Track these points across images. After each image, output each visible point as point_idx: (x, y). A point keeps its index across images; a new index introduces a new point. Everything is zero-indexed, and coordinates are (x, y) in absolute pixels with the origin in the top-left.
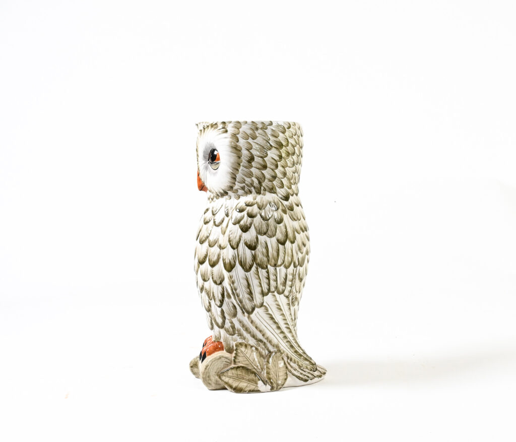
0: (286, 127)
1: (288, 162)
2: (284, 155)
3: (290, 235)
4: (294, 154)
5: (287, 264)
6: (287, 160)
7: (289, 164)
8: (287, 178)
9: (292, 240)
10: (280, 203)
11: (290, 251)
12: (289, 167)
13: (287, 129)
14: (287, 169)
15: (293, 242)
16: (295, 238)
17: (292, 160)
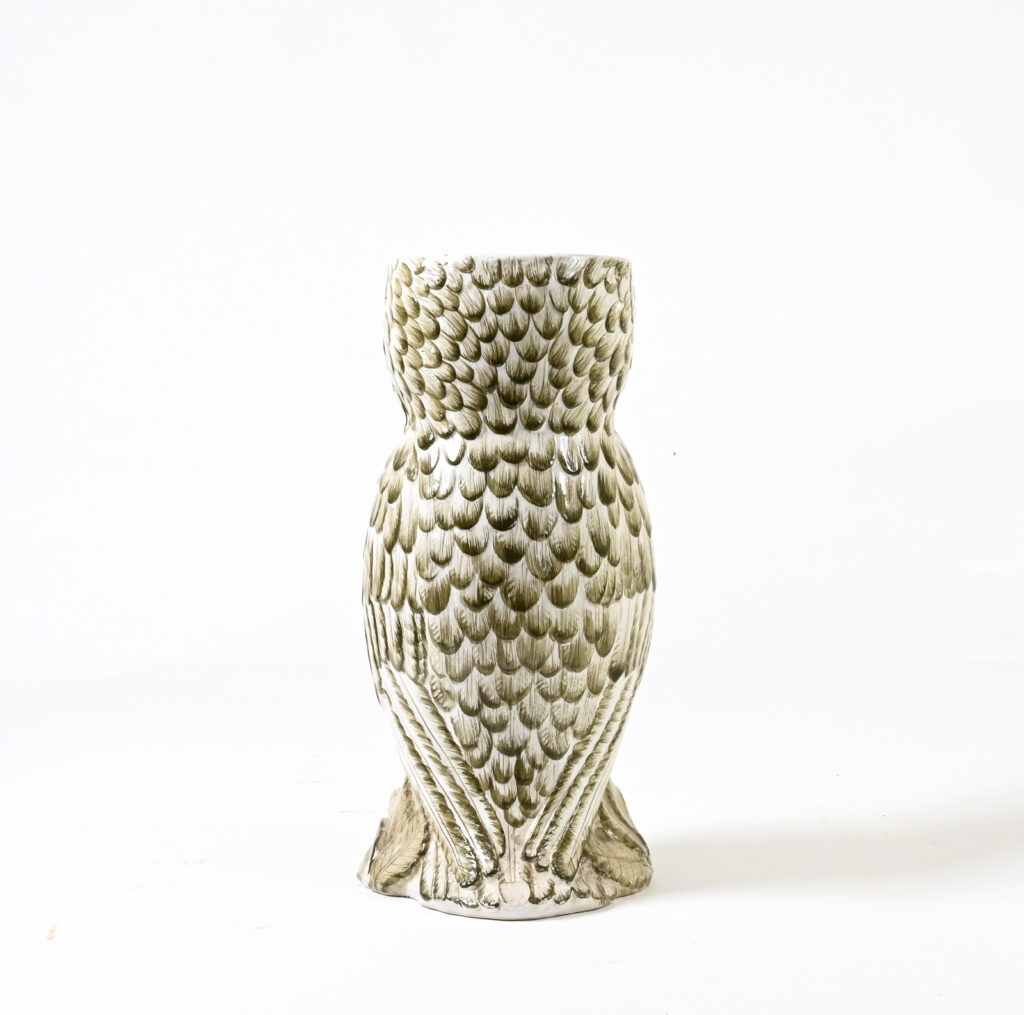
0: (413, 269)
1: (423, 355)
2: (410, 339)
3: (405, 532)
4: (436, 333)
5: (396, 601)
6: (419, 350)
7: (426, 361)
8: (428, 393)
9: (406, 543)
10: (412, 454)
11: (401, 571)
12: (428, 367)
13: (414, 276)
14: (423, 371)
15: (408, 550)
16: (413, 539)
17: (433, 350)
